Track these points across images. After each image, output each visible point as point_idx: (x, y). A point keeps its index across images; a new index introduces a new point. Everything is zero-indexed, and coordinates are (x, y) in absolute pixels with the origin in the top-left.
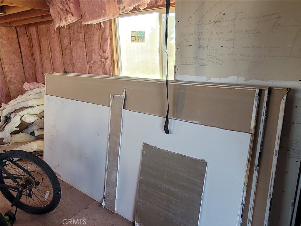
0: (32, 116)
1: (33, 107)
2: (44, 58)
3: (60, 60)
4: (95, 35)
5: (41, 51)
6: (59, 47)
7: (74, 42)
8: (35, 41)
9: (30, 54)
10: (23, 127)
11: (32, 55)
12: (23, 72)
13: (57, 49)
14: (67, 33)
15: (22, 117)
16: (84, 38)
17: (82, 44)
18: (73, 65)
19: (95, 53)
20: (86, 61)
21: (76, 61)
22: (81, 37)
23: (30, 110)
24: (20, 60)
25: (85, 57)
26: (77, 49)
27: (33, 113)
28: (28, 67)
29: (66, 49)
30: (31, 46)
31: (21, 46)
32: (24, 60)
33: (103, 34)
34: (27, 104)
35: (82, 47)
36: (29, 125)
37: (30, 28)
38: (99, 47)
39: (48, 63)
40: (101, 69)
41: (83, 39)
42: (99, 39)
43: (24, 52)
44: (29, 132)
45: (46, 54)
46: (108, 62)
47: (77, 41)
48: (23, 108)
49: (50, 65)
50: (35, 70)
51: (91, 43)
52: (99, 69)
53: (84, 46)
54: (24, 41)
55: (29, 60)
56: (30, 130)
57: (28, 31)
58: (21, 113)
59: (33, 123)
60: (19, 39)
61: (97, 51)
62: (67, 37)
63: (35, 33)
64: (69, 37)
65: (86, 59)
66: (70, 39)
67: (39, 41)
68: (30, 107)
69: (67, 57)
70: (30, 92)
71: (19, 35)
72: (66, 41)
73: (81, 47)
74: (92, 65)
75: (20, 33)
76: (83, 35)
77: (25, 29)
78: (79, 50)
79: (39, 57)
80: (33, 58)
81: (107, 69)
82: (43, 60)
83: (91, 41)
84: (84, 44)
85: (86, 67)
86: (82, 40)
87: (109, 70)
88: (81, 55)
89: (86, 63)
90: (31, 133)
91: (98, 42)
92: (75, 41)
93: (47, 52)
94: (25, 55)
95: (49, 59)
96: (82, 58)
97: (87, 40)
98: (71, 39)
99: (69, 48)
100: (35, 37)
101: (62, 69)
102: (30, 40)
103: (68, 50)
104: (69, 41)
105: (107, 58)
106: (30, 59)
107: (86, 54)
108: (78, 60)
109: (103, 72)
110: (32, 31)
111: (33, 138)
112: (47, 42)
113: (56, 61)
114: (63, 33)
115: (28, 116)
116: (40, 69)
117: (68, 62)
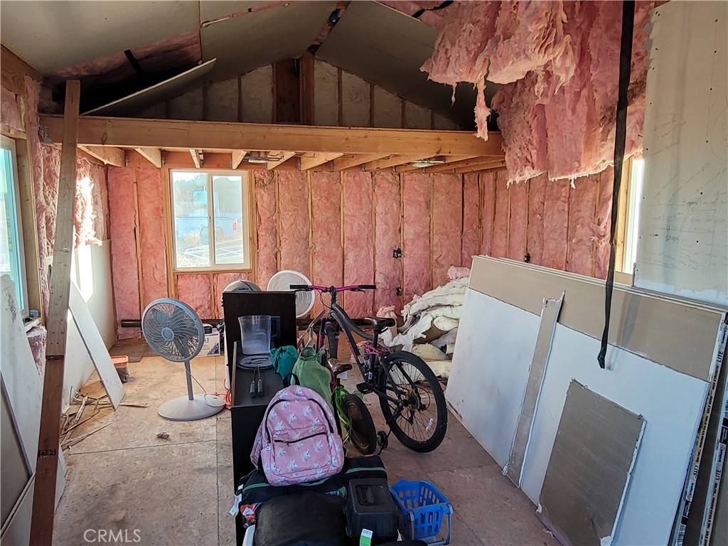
0: (450, 320)
1: (453, 306)
2: (497, 227)
3: (523, 232)
4: (588, 191)
5: (495, 213)
6: (525, 209)
7: (550, 202)
8: (488, 197)
9: (477, 218)
10: (433, 336)
11: (480, 220)
12: (460, 247)
13: (522, 212)
14: (541, 185)
15: (434, 319)
16: (568, 196)
17: (563, 206)
18: (542, 242)
19: (582, 224)
20: (566, 237)
21: (549, 235)
22: (564, 194)
23: (447, 311)
24: (459, 229)
25: (566, 229)
26: (553, 214)
27: (450, 316)
28: (469, 240)
29: (535, 213)
30: (481, 205)
31: (465, 205)
32: (464, 229)
33: (602, 190)
34: (446, 301)
35: (562, 212)
36: (442, 335)
37: (485, 175)
38: (591, 214)
39: (503, 235)
40: (590, 256)
41: (565, 197)
42: (594, 200)
43: (467, 214)
44: (440, 346)
45: (501, 220)
46: (604, 244)
47: (555, 201)
48: (439, 306)
49: (505, 239)
50: (480, 247)
51: (578, 205)
52: (586, 256)
53: (566, 209)
54: (472, 195)
55: (473, 229)
56: (442, 342)
57: (482, 178)
58: (434, 313)
59: (448, 332)
60: (465, 193)
61: (587, 220)
62: (541, 192)
63: (491, 183)
64: (543, 193)
65: (565, 235)
66: (544, 196)
67: (496, 197)
68: (449, 305)
69: (535, 229)
70: (455, 282)
71: (465, 186)
72: (537, 199)
73: (560, 212)
74: (575, 247)
75: (469, 183)
76: (568, 190)
77: (477, 177)
78: (556, 216)
79: (489, 225)
80: (480, 226)
81: (600, 257)
82: (495, 230)
83: (578, 202)
84: (567, 206)
85: (564, 248)
86: (564, 199)
87: (605, 259)
88: (558, 226)
89: (565, 241)
90: (442, 347)
91: (592, 204)
92: (552, 200)
93: (504, 217)
94: (468, 220)
95: (505, 228)
96: (559, 232)
97: (573, 200)
98: (547, 197)
99: (541, 212)
100: (489, 191)
101: (523, 249)
102: (482, 194)
103: (538, 216)
104: (541, 199)
105: (602, 235)
106: (475, 227)
107: (566, 226)
108: (551, 235)
109: (594, 261)
110: (487, 179)
111: (443, 356)
112: (506, 200)
113: (516, 233)
114: (534, 186)
115: (443, 319)
116: (488, 245)
117: (535, 237)
